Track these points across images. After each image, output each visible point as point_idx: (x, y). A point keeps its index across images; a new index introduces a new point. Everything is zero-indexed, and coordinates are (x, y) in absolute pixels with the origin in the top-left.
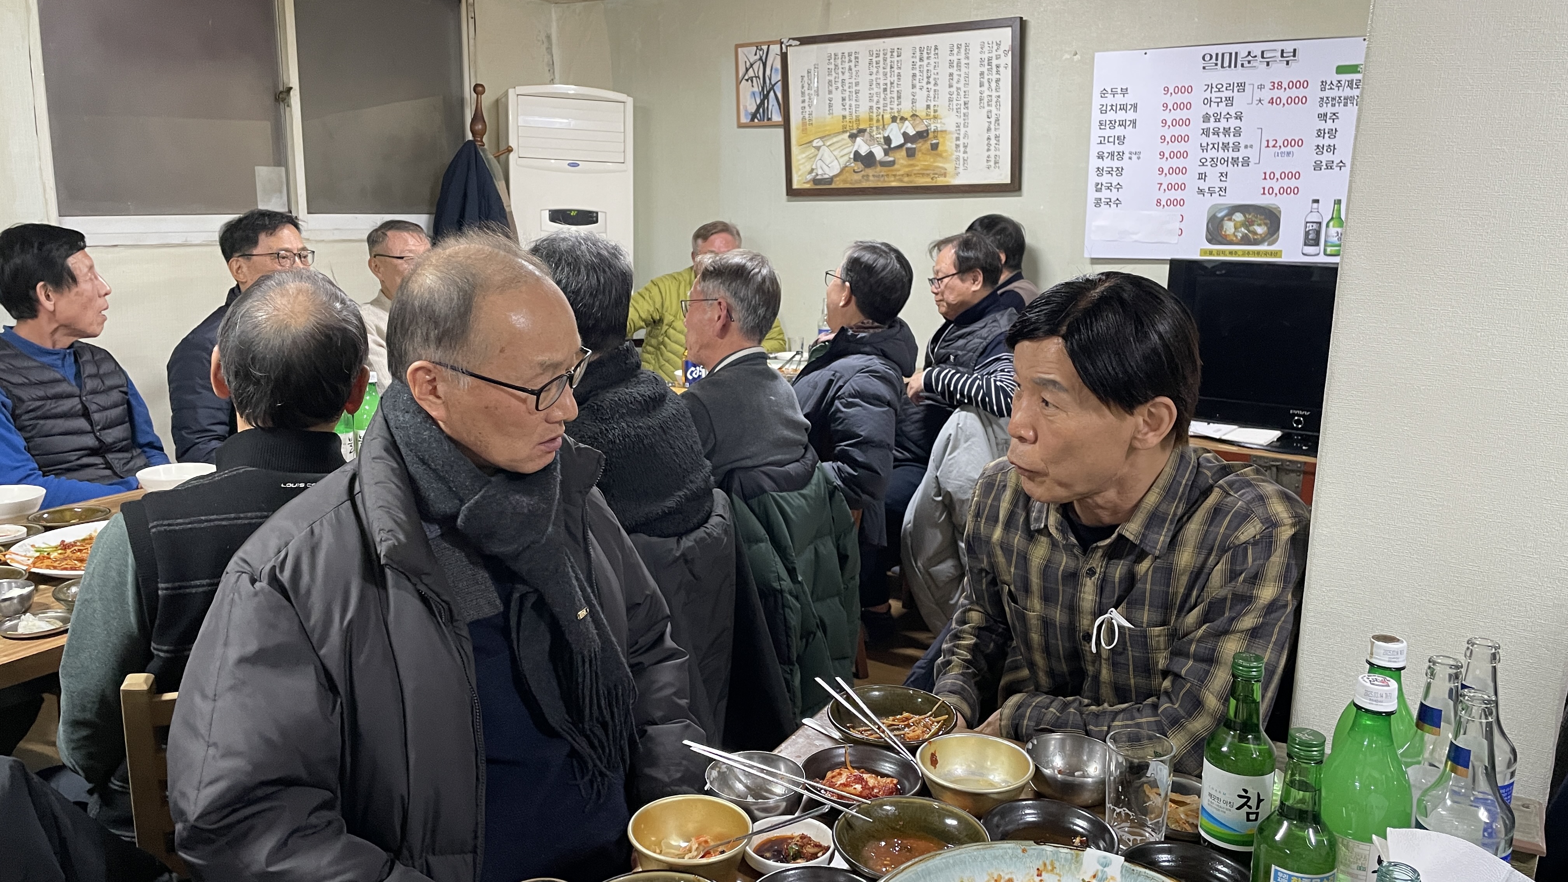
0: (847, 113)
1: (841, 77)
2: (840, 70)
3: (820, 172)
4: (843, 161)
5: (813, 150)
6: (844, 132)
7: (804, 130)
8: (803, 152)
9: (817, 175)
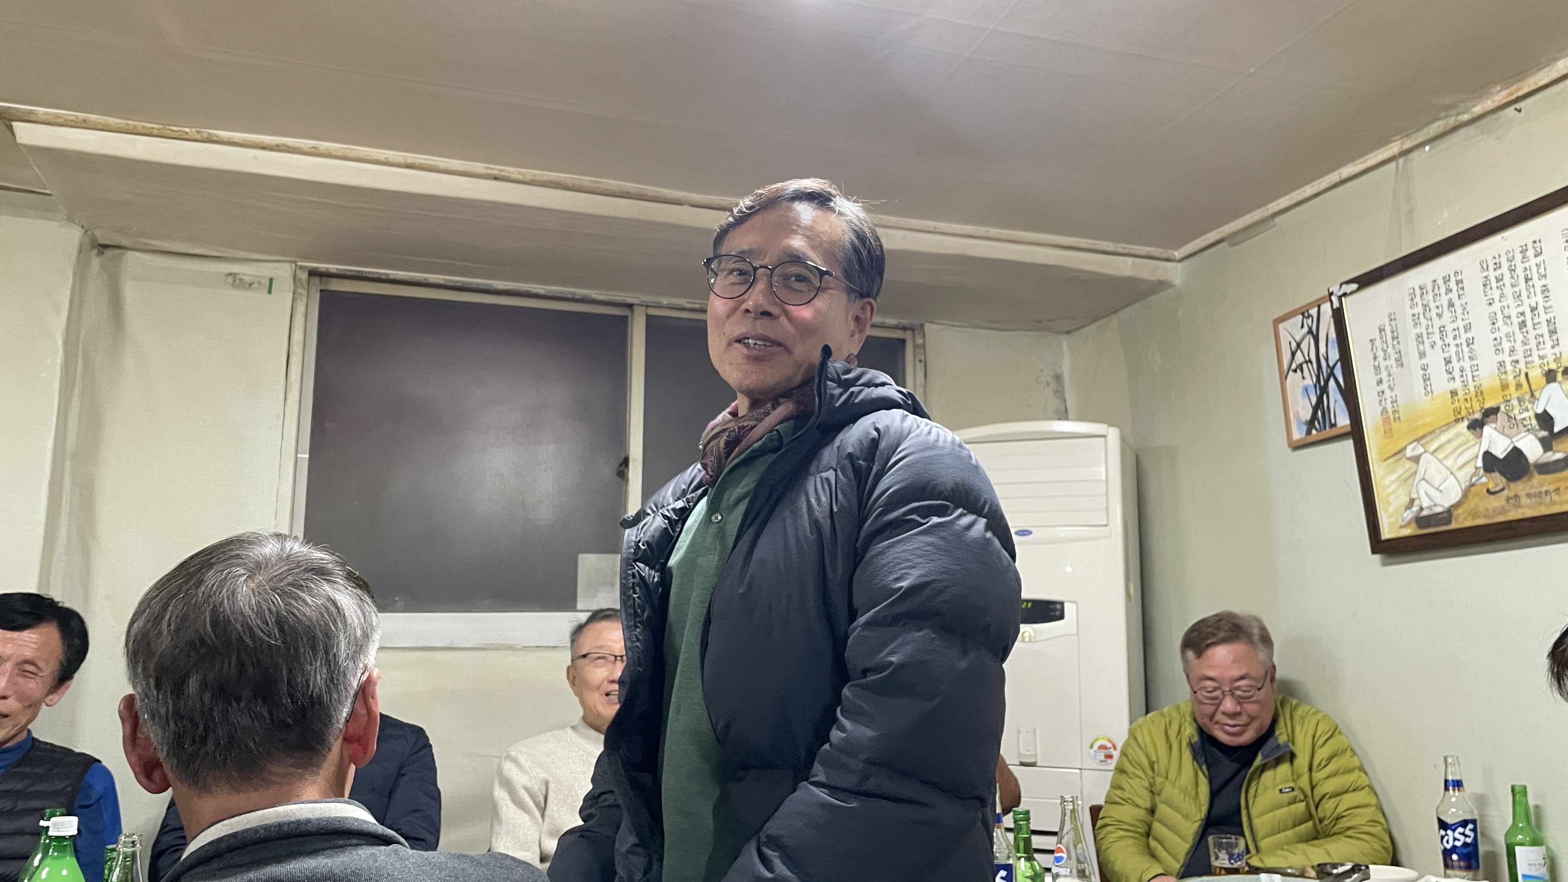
0: (1457, 385)
1: (1438, 324)
2: (1433, 314)
3: (1426, 503)
4: (1465, 475)
5: (1408, 464)
6: (1457, 421)
7: (1388, 432)
8: (1392, 472)
9: (1422, 509)
